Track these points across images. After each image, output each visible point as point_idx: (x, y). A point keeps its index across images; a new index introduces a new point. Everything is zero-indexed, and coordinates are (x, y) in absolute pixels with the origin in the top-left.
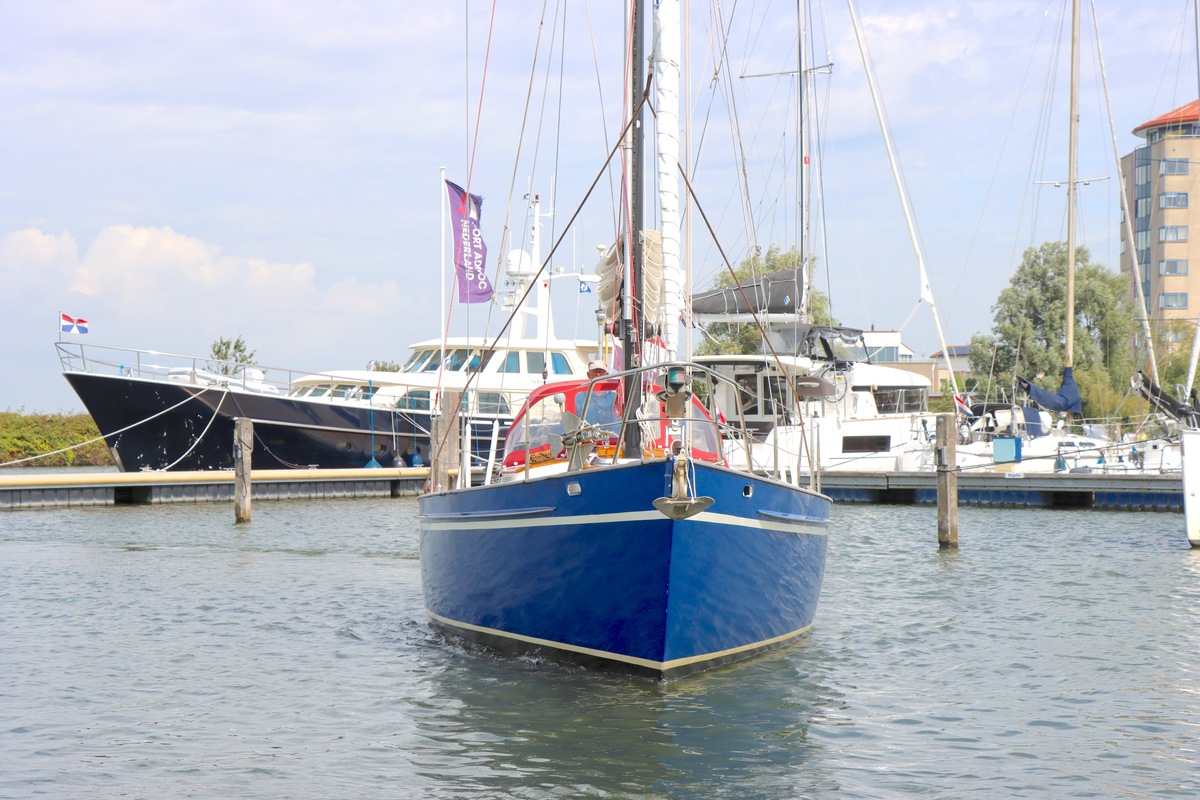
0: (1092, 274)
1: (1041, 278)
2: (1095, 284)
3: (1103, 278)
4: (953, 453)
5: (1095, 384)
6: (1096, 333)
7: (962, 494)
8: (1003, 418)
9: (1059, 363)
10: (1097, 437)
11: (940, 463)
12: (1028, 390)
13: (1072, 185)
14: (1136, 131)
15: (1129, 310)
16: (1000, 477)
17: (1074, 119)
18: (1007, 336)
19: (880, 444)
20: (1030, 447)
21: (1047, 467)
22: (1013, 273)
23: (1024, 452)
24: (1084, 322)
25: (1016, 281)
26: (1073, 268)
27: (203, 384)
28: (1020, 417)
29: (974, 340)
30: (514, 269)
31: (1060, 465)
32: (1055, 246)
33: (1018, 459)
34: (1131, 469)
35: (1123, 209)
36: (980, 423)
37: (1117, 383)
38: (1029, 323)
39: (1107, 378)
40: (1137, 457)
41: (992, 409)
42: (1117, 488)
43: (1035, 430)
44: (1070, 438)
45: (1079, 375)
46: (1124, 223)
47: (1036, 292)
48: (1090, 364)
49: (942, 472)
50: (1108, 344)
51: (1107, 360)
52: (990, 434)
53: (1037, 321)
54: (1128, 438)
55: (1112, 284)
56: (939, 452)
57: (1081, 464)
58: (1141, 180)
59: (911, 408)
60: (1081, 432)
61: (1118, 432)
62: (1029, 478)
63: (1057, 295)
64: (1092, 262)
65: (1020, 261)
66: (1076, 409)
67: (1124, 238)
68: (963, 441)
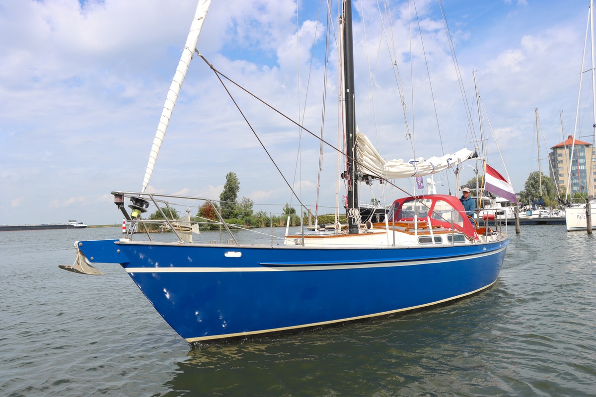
0: (544, 177)
1: (534, 178)
2: (545, 179)
3: (546, 178)
4: (518, 214)
5: (547, 199)
6: (546, 189)
7: (520, 222)
8: (528, 207)
9: (538, 195)
10: (548, 210)
11: (515, 217)
12: (532, 201)
13: (539, 160)
14: (551, 149)
15: (552, 184)
16: (528, 219)
17: (539, 147)
18: (527, 190)
19: (502, 213)
20: (534, 212)
21: (537, 216)
22: (528, 178)
23: (532, 214)
24: (543, 187)
25: (529, 179)
26: (541, 176)
27: (368, 207)
28: (531, 207)
29: (521, 192)
30: (428, 182)
31: (540, 216)
32: (536, 172)
33: (531, 215)
34: (555, 216)
35: (550, 164)
36: (523, 208)
37: (551, 199)
38: (532, 187)
39: (549, 198)
40: (557, 214)
41: (525, 205)
42: (552, 220)
43: (534, 209)
44: (542, 210)
45: (543, 197)
46: (550, 167)
47: (533, 181)
48: (545, 196)
49: (516, 218)
50: (548, 191)
51: (548, 195)
52: (525, 210)
53: (533, 187)
54: (554, 210)
55: (548, 179)
56: (515, 214)
57: (545, 215)
58: (553, 158)
59: (508, 206)
60: (544, 209)
61: (552, 209)
62: (534, 219)
63: (537, 182)
64: (544, 175)
65: (529, 175)
66: (543, 205)
67: (550, 169)
68: (520, 212)
